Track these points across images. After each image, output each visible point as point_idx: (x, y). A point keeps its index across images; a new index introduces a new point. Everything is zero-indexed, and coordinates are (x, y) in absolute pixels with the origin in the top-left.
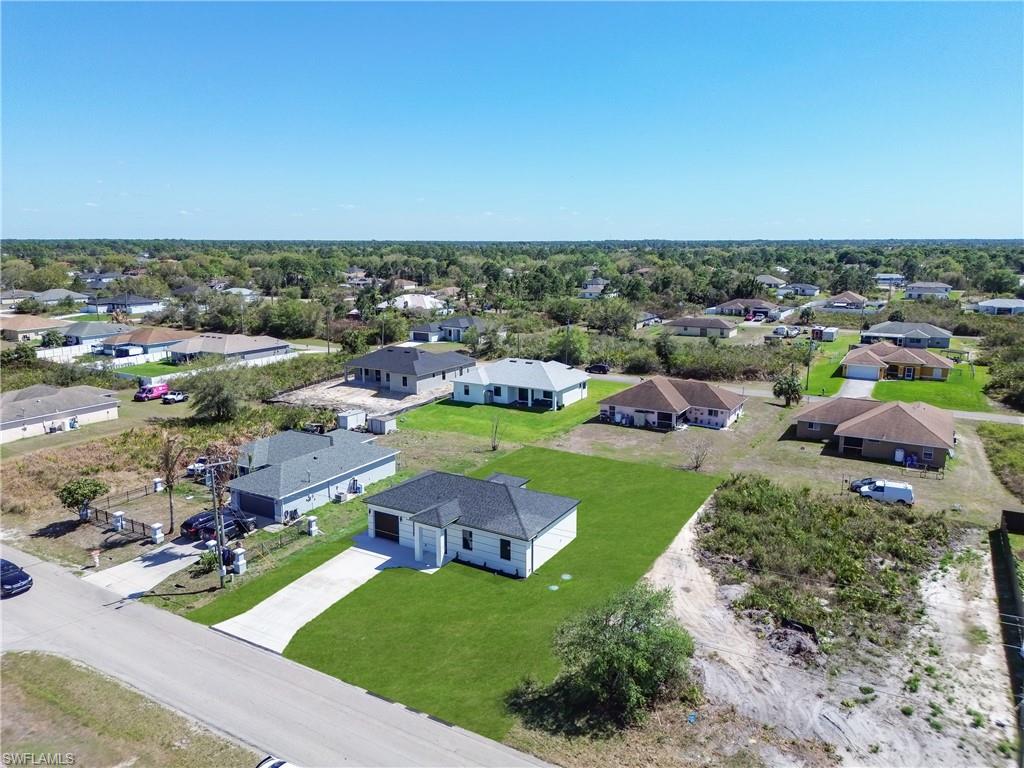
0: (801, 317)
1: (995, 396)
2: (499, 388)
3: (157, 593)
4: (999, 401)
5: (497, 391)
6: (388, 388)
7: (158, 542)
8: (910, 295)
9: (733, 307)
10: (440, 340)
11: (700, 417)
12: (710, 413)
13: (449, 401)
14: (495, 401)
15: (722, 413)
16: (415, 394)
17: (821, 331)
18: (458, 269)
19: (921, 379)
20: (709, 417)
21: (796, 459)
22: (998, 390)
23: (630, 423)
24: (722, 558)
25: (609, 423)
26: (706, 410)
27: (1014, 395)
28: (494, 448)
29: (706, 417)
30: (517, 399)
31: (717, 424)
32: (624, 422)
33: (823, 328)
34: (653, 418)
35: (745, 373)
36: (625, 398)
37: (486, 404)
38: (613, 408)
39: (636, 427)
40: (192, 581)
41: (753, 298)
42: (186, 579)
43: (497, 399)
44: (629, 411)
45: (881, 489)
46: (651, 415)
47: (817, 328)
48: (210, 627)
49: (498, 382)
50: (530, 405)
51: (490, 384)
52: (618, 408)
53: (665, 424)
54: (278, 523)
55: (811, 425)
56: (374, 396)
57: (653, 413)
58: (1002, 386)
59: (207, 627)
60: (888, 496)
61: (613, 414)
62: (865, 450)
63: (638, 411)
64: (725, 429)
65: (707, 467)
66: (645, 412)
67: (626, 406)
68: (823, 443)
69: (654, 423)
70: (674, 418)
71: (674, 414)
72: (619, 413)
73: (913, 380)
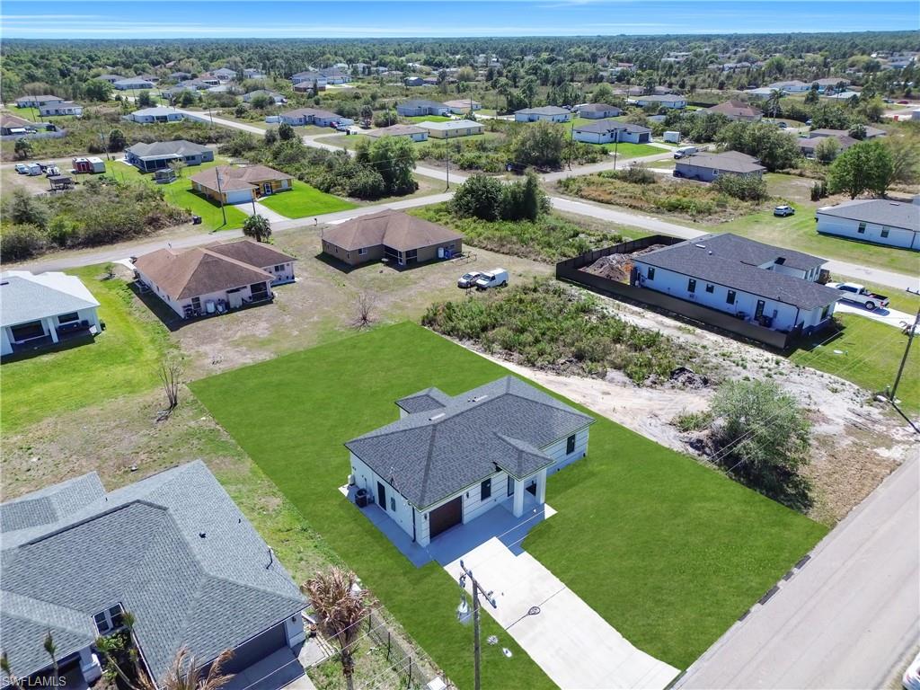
1: (338, 193)
4: (346, 197)
8: (47, 111)
12: (277, 269)
15: (288, 265)
17: (87, 164)
19: (277, 192)
21: (395, 282)
22: (335, 188)
24: (562, 364)
25: (201, 318)
26: (272, 268)
27: (356, 190)
28: (174, 403)
29: (275, 274)
30: (13, 341)
31: (289, 278)
32: (220, 310)
34: (247, 293)
35: (150, 224)
36: (202, 281)
38: (198, 299)
44: (220, 294)
45: (493, 278)
46: (243, 291)
47: (79, 160)
50: (55, 339)
52: (203, 298)
53: (261, 294)
55: (360, 251)
57: (245, 287)
58: (335, 185)
60: (498, 281)
61: (199, 305)
62: (420, 257)
63: (228, 292)
64: (296, 279)
65: (371, 316)
66: (237, 290)
67: (213, 291)
68: (383, 262)
69: (250, 298)
70: (269, 285)
71: (267, 281)
72: (208, 301)
73: (273, 194)
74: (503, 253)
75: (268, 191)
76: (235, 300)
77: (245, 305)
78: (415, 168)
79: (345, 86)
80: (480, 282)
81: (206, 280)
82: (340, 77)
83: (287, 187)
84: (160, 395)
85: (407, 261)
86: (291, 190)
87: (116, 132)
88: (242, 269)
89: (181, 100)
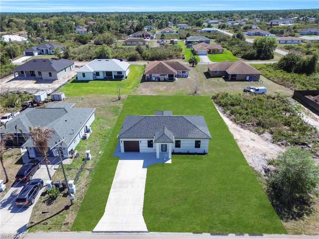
0: (161, 37)
1: (238, 56)
2: (99, 72)
3: (36, 222)
4: (240, 58)
5: (97, 74)
6: (42, 78)
7: (3, 190)
8: (181, 28)
9: (138, 34)
10: (39, 54)
11: (179, 74)
12: (183, 72)
13: (76, 81)
14: (97, 78)
15: (187, 72)
16: (57, 80)
17: (173, 41)
18: (14, 24)
19: (217, 53)
20: (183, 74)
21: (220, 84)
22: (238, 54)
23: (159, 80)
24: (248, 125)
25: (150, 81)
26: (181, 71)
27: (245, 56)
28: (119, 99)
29: (181, 74)
30: (106, 76)
31: (186, 76)
32: (156, 80)
33: (173, 40)
34: (167, 77)
35: (169, 57)
36: (154, 70)
37: (94, 80)
38: (151, 75)
39: (161, 81)
40: (50, 207)
41: (142, 31)
42: (44, 207)
43: (98, 77)
44: (158, 75)
45: (258, 90)
46: (166, 76)
47: (172, 40)
48: (93, 232)
49: (97, 70)
50: (113, 78)
51: (94, 71)
52: (153, 75)
53: (171, 78)
54: (67, 158)
55: (216, 72)
56: (35, 83)
57: (167, 75)
58: (239, 53)
59: (90, 232)
60: (259, 92)
61: (151, 77)
62: (237, 78)
63: (161, 75)
64: (188, 77)
65: (198, 92)
66: (164, 75)
67: (156, 74)
68: (222, 77)
69: (167, 79)
70: (174, 76)
71: (174, 74)
72: (154, 77)
73: (215, 54)
74: (279, 84)
75: (214, 53)
76: (162, 78)
77: (165, 80)
78: (275, 50)
79: (290, 24)
80: (252, 90)
81: (156, 70)
82: (289, 21)
83: (221, 52)
84: (116, 96)
85: (231, 78)
86: (222, 53)
87: (188, 33)
88: (168, 69)
89: (221, 27)
